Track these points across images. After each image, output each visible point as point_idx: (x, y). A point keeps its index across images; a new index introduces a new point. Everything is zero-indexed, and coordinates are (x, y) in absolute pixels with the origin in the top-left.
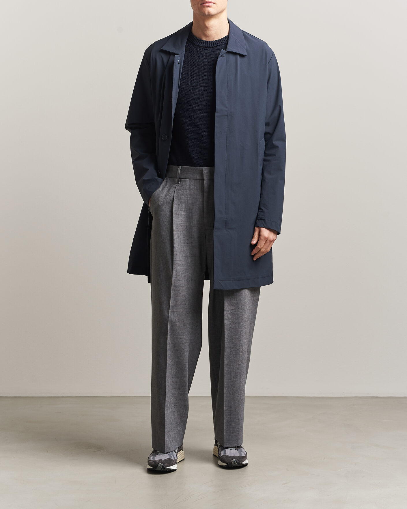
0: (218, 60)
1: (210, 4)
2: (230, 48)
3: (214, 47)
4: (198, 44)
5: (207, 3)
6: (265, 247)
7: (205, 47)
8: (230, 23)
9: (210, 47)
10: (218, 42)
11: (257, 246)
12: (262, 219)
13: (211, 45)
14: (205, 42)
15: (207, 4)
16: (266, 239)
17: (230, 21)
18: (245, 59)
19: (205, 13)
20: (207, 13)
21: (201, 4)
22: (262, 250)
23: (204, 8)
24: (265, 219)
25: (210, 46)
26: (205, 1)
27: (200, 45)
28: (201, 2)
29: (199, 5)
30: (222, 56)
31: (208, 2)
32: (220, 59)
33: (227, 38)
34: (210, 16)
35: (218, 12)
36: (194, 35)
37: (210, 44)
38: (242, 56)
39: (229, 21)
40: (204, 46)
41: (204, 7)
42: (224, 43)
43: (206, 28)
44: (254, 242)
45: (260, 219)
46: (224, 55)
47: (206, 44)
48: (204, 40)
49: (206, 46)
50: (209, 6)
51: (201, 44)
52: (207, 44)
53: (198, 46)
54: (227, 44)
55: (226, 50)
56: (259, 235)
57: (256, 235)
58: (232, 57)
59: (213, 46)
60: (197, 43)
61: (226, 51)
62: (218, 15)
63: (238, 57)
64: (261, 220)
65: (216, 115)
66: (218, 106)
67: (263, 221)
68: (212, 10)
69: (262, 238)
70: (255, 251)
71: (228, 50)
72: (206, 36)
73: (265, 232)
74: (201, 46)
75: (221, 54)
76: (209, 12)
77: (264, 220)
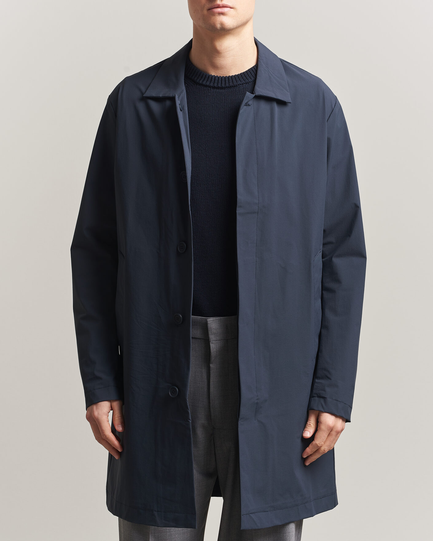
0: (241, 111)
1: (225, 10)
2: (260, 90)
3: (230, 87)
4: (201, 82)
5: (219, 7)
6: (328, 443)
7: (214, 88)
8: (259, 46)
9: (222, 88)
10: (238, 79)
11: (314, 442)
12: (320, 397)
13: (225, 83)
14: (213, 78)
15: (219, 10)
16: (331, 430)
17: (258, 43)
18: (287, 110)
19: (215, 25)
20: (218, 26)
21: (209, 9)
22: (322, 448)
23: (213, 18)
24: (325, 396)
25: (223, 85)
26: (216, 4)
27: (204, 83)
28: (208, 6)
29: (205, 12)
30: (247, 105)
31: (221, 6)
32: (243, 110)
33: (254, 71)
34: (224, 31)
35: (240, 23)
36: (194, 65)
37: (223, 82)
38: (282, 103)
39: (256, 42)
40: (212, 84)
41: (214, 14)
42: (247, 81)
43: (216, 52)
44: (308, 434)
45: (316, 395)
46: (250, 103)
47: (216, 81)
48: (213, 74)
49: (216, 85)
50: (223, 14)
51: (207, 81)
52: (218, 81)
53: (202, 85)
54: (255, 82)
55: (252, 93)
56: (318, 422)
57: (312, 422)
58: (264, 106)
59: (227, 85)
60: (200, 80)
61: (254, 95)
62: (239, 30)
63: (275, 105)
64: (318, 397)
65: (239, 211)
66: (242, 195)
67: (322, 400)
68: (228, 21)
69: (323, 427)
70: (309, 450)
71: (257, 94)
72: (215, 67)
73: (328, 419)
74: (206, 86)
75: (244, 102)
76: (222, 24)
77: (324, 398)
